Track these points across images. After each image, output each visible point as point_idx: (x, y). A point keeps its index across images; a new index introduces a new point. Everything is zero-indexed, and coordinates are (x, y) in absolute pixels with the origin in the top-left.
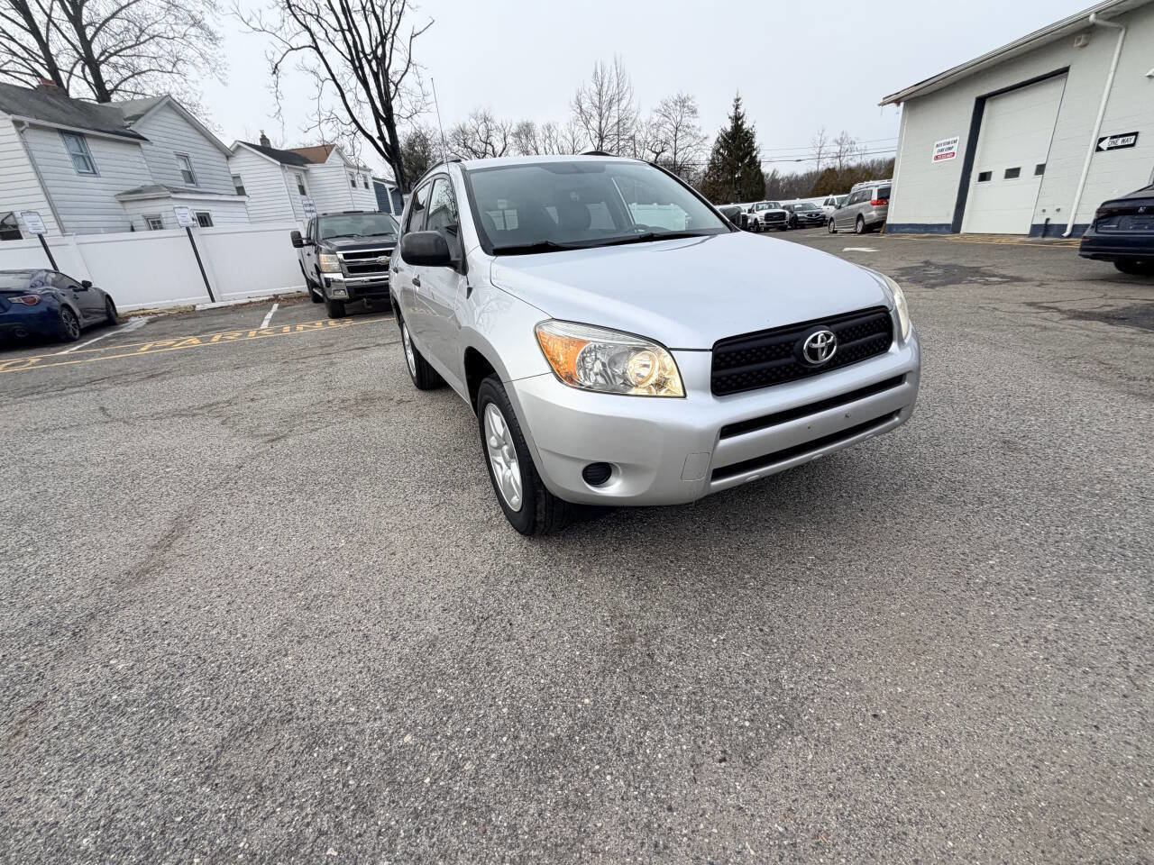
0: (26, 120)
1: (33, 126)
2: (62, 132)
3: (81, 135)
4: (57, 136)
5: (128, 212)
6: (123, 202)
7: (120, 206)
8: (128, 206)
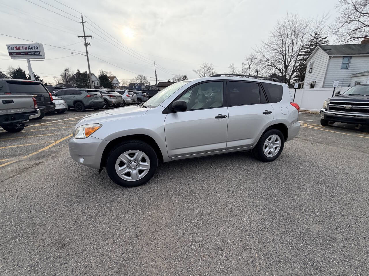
0: (333, 55)
1: (334, 57)
2: (344, 57)
3: (351, 57)
4: (342, 59)
5: (352, 80)
6: (352, 77)
7: (350, 78)
8: (352, 78)
